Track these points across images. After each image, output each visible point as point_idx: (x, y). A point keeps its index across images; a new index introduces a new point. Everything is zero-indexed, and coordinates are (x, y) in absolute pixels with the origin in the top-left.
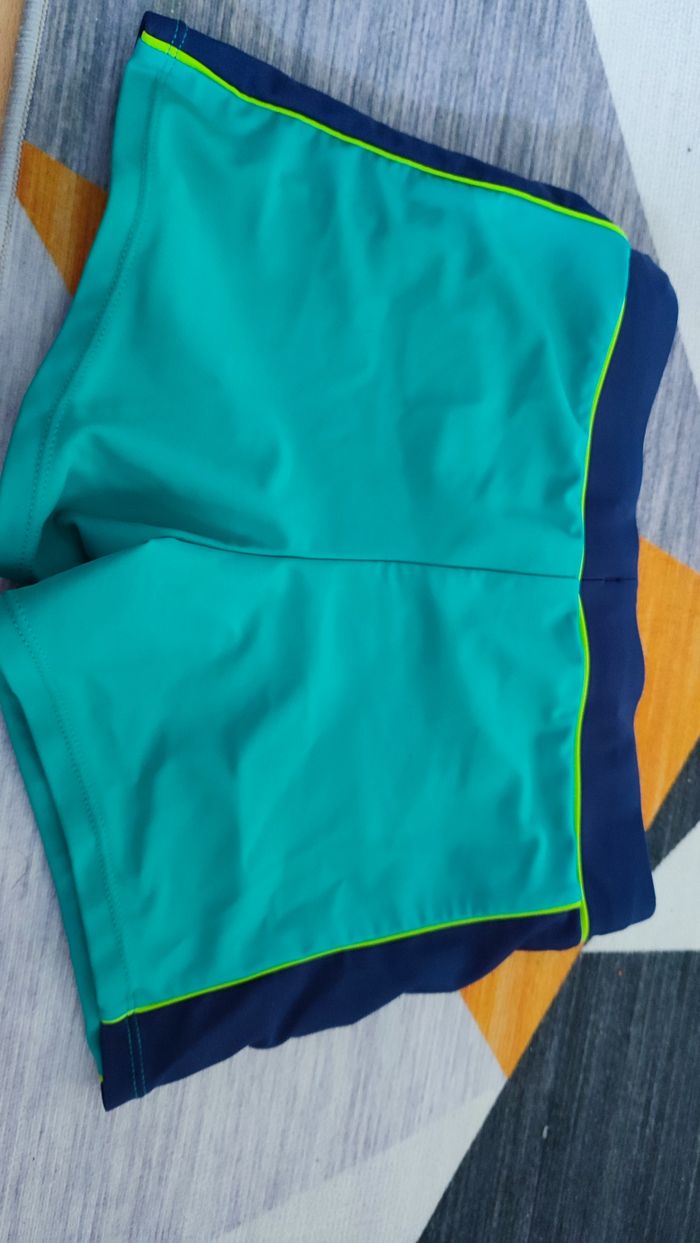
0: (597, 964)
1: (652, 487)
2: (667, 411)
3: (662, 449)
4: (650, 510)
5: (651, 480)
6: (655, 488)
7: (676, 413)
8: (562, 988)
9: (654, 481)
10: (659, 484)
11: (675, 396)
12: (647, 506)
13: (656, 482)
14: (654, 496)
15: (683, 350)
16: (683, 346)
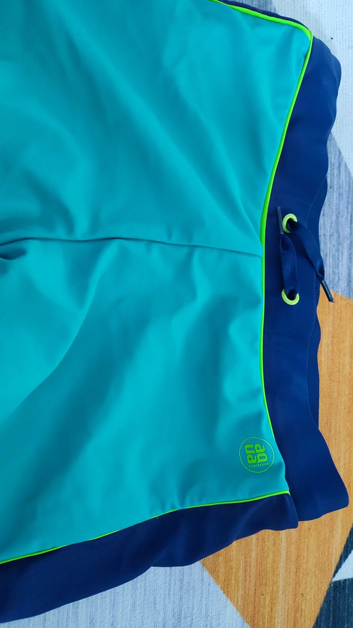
0: (344, 588)
1: (338, 259)
2: (341, 207)
3: (341, 232)
4: (338, 273)
5: (337, 254)
6: (340, 258)
7: (347, 208)
8: (321, 610)
9: (339, 254)
10: (342, 255)
11: (345, 196)
12: (337, 271)
13: (340, 255)
14: (340, 264)
15: (346, 166)
16: (345, 163)
